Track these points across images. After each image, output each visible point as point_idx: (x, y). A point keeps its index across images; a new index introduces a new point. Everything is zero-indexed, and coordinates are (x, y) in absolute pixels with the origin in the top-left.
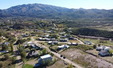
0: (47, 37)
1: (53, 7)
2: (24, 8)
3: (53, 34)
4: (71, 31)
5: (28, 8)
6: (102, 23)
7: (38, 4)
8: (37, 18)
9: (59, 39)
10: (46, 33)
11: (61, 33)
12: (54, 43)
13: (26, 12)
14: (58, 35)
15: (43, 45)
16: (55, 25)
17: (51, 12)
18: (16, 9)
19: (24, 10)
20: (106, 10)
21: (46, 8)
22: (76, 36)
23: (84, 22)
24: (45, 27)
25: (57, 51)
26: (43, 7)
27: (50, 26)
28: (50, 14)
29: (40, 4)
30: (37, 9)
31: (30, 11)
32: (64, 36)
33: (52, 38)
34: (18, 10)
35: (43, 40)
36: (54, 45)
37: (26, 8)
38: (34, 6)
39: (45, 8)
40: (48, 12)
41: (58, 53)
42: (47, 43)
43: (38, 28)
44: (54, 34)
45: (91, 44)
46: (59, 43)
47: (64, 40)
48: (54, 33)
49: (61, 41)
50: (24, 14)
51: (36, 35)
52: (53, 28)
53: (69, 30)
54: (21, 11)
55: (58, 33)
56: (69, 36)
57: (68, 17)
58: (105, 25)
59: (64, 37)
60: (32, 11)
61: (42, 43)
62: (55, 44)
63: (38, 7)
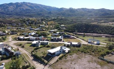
0: (31, 36)
1: (43, 6)
2: (11, 6)
3: (41, 32)
4: (64, 28)
5: (15, 6)
6: (97, 20)
7: (26, 3)
8: (25, 16)
9: (49, 38)
10: (32, 31)
11: (52, 31)
12: (42, 44)
13: (13, 11)
14: (49, 33)
15: (23, 47)
16: (44, 22)
17: (40, 11)
18: (2, 8)
19: (11, 8)
20: (95, 9)
21: (36, 7)
22: (71, 34)
23: (78, 20)
24: (32, 25)
25: (46, 61)
26: (32, 5)
27: (39, 23)
28: (40, 13)
29: (29, 3)
30: (26, 7)
31: (18, 10)
32: (56, 33)
33: (39, 36)
34: (4, 8)
35: (24, 40)
36: (41, 48)
37: (14, 6)
38: (23, 5)
39: (34, 7)
40: (37, 11)
41: (48, 66)
42: (31, 44)
43: (24, 26)
44: (43, 32)
45: (99, 44)
46: (50, 43)
47: (58, 39)
48: (43, 30)
49: (52, 40)
50: (11, 13)
51: (18, 33)
52: (42, 26)
53: (62, 27)
54: (8, 10)
55: (48, 31)
56: (62, 34)
57: (58, 16)
58: (100, 22)
59: (56, 35)
60: (20, 10)
61: (20, 45)
62: (44, 45)
63: (27, 5)
